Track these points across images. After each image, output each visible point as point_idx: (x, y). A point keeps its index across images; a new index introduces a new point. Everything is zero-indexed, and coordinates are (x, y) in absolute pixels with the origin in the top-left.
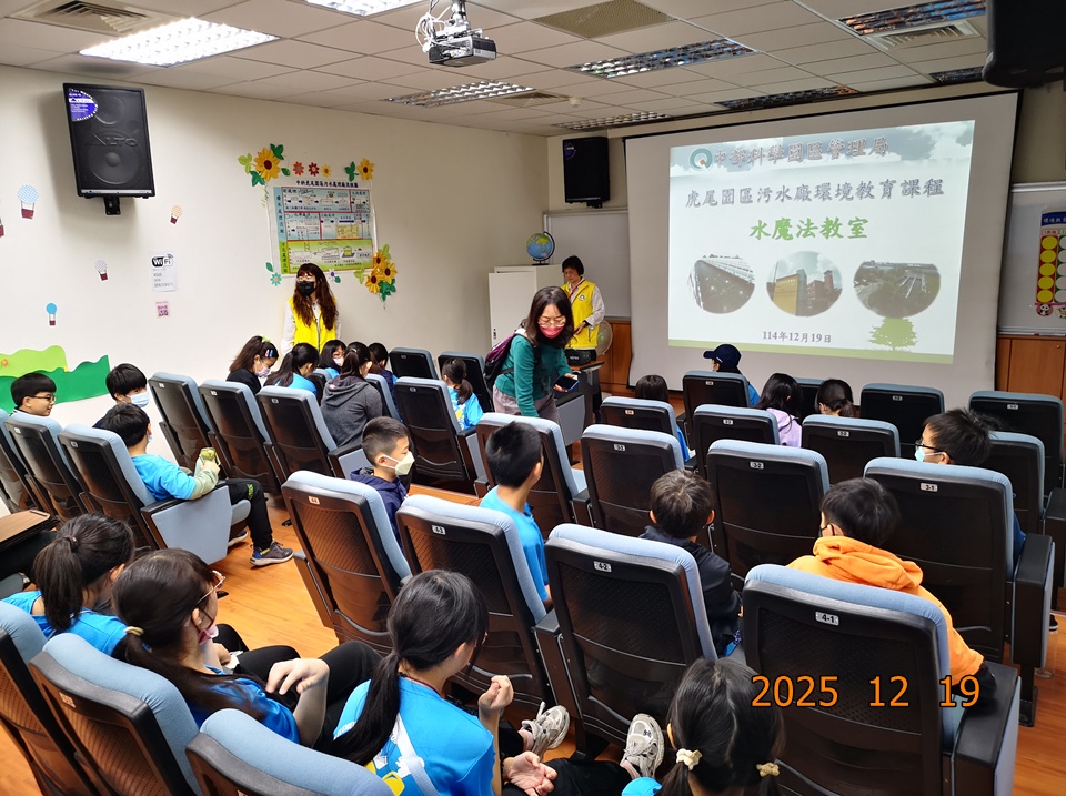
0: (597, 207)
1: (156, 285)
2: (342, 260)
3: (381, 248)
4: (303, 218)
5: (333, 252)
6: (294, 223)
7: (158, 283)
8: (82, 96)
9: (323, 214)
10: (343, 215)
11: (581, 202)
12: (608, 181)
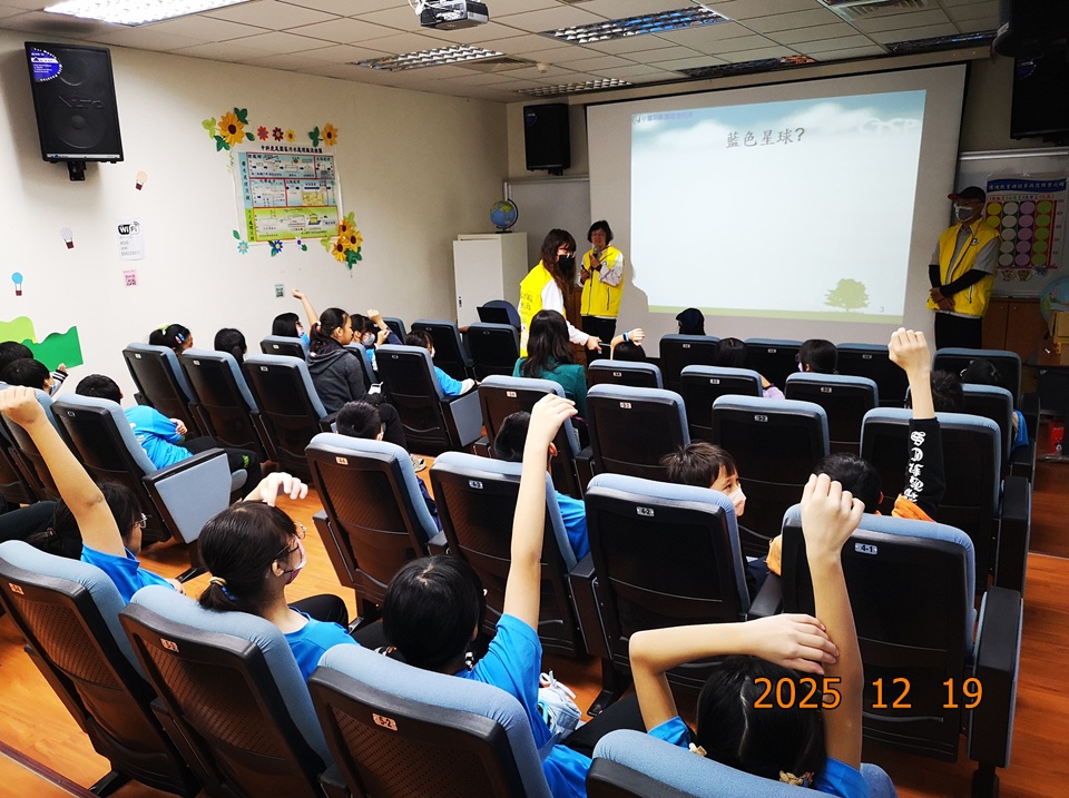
0: (557, 174)
1: (123, 254)
2: (308, 228)
3: (347, 216)
4: (268, 184)
5: (299, 220)
6: (260, 189)
7: (125, 251)
8: (46, 56)
9: (290, 180)
10: (306, 181)
11: (542, 169)
12: (569, 148)
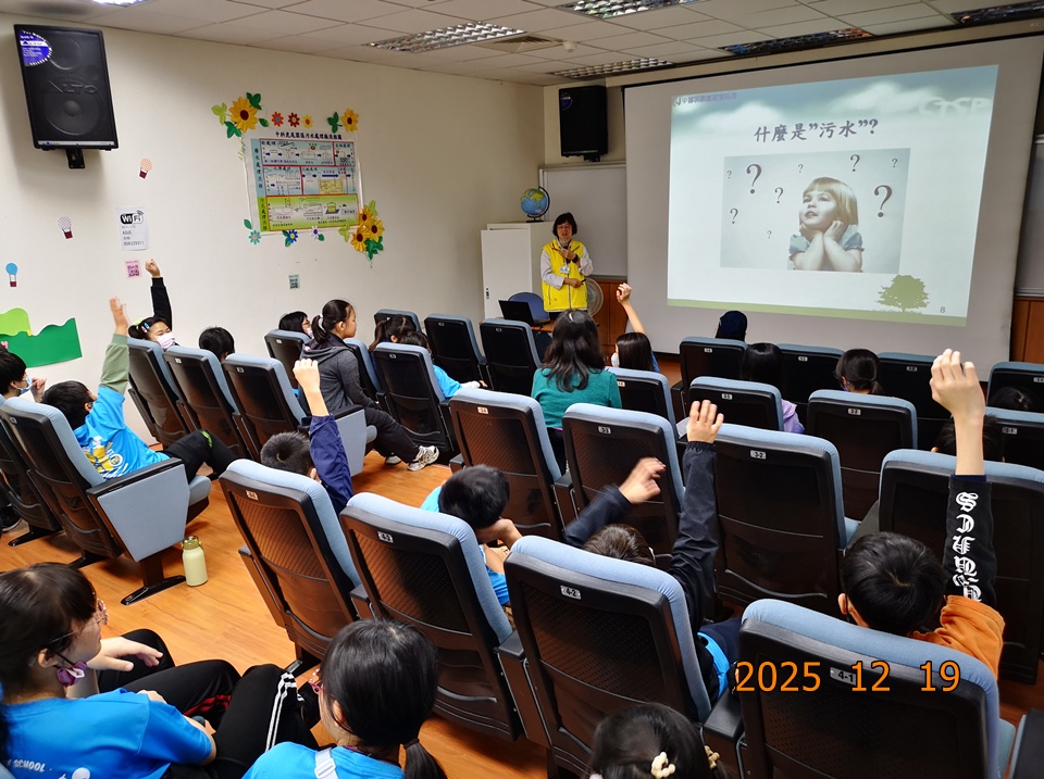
0: (594, 161)
1: (126, 244)
2: (325, 217)
3: (367, 204)
4: (283, 172)
5: (315, 209)
6: (274, 178)
7: (127, 241)
8: (35, 39)
9: (306, 168)
10: (324, 169)
11: (578, 155)
12: (607, 133)
